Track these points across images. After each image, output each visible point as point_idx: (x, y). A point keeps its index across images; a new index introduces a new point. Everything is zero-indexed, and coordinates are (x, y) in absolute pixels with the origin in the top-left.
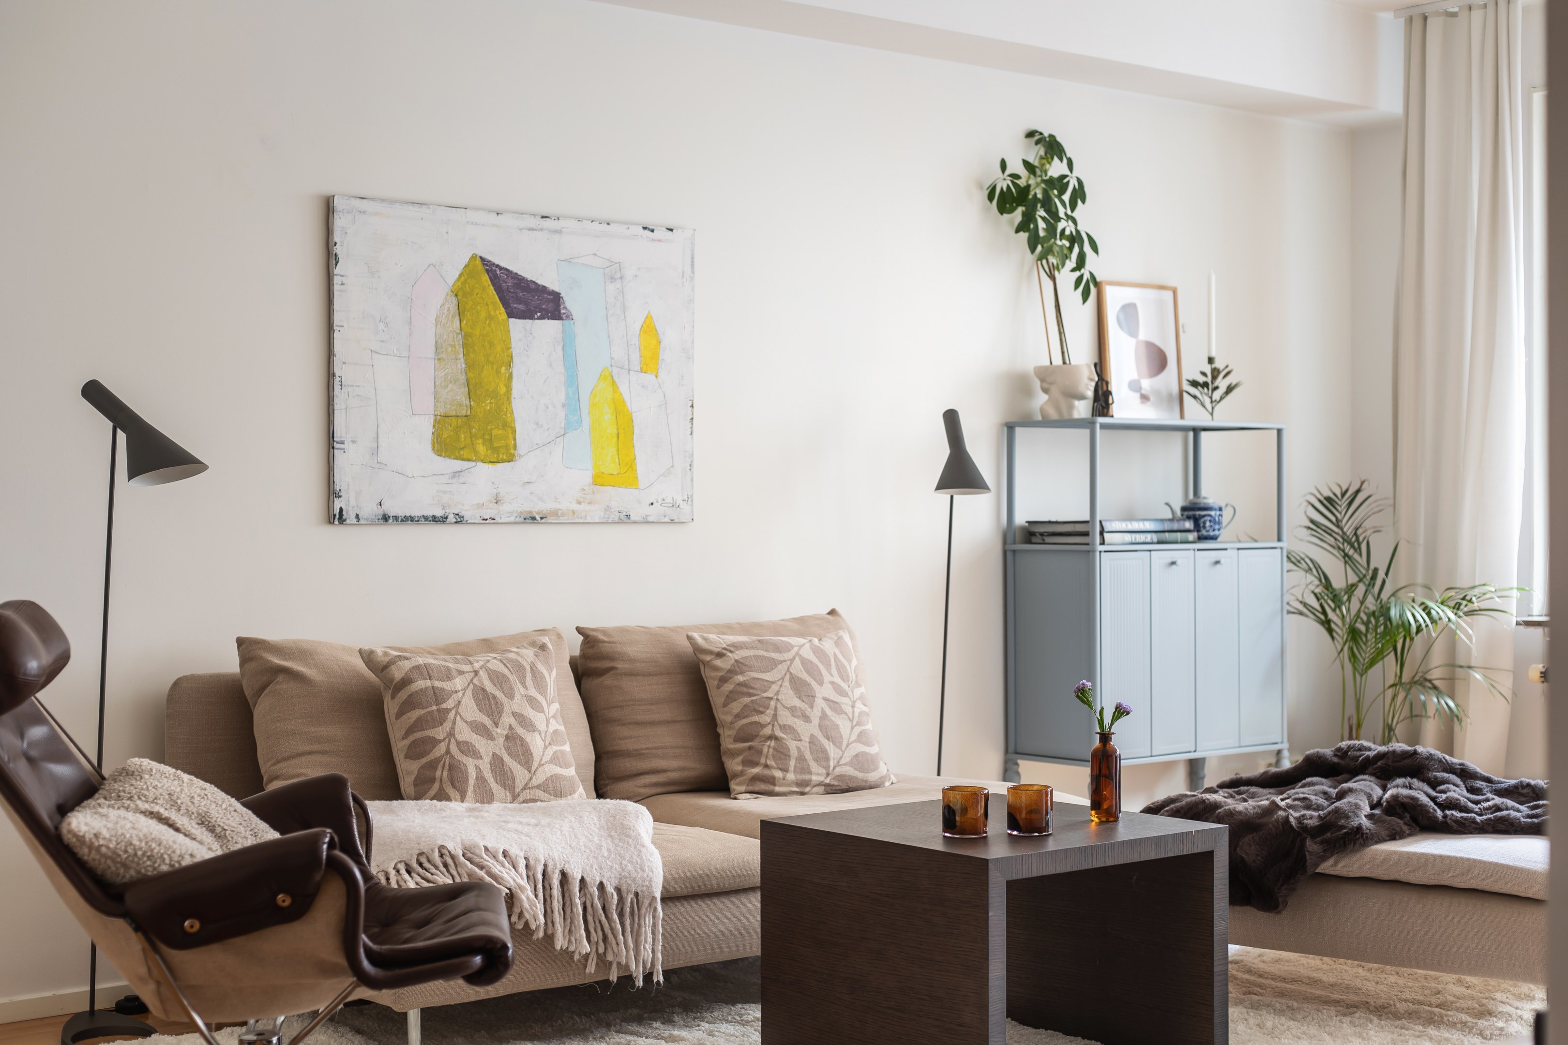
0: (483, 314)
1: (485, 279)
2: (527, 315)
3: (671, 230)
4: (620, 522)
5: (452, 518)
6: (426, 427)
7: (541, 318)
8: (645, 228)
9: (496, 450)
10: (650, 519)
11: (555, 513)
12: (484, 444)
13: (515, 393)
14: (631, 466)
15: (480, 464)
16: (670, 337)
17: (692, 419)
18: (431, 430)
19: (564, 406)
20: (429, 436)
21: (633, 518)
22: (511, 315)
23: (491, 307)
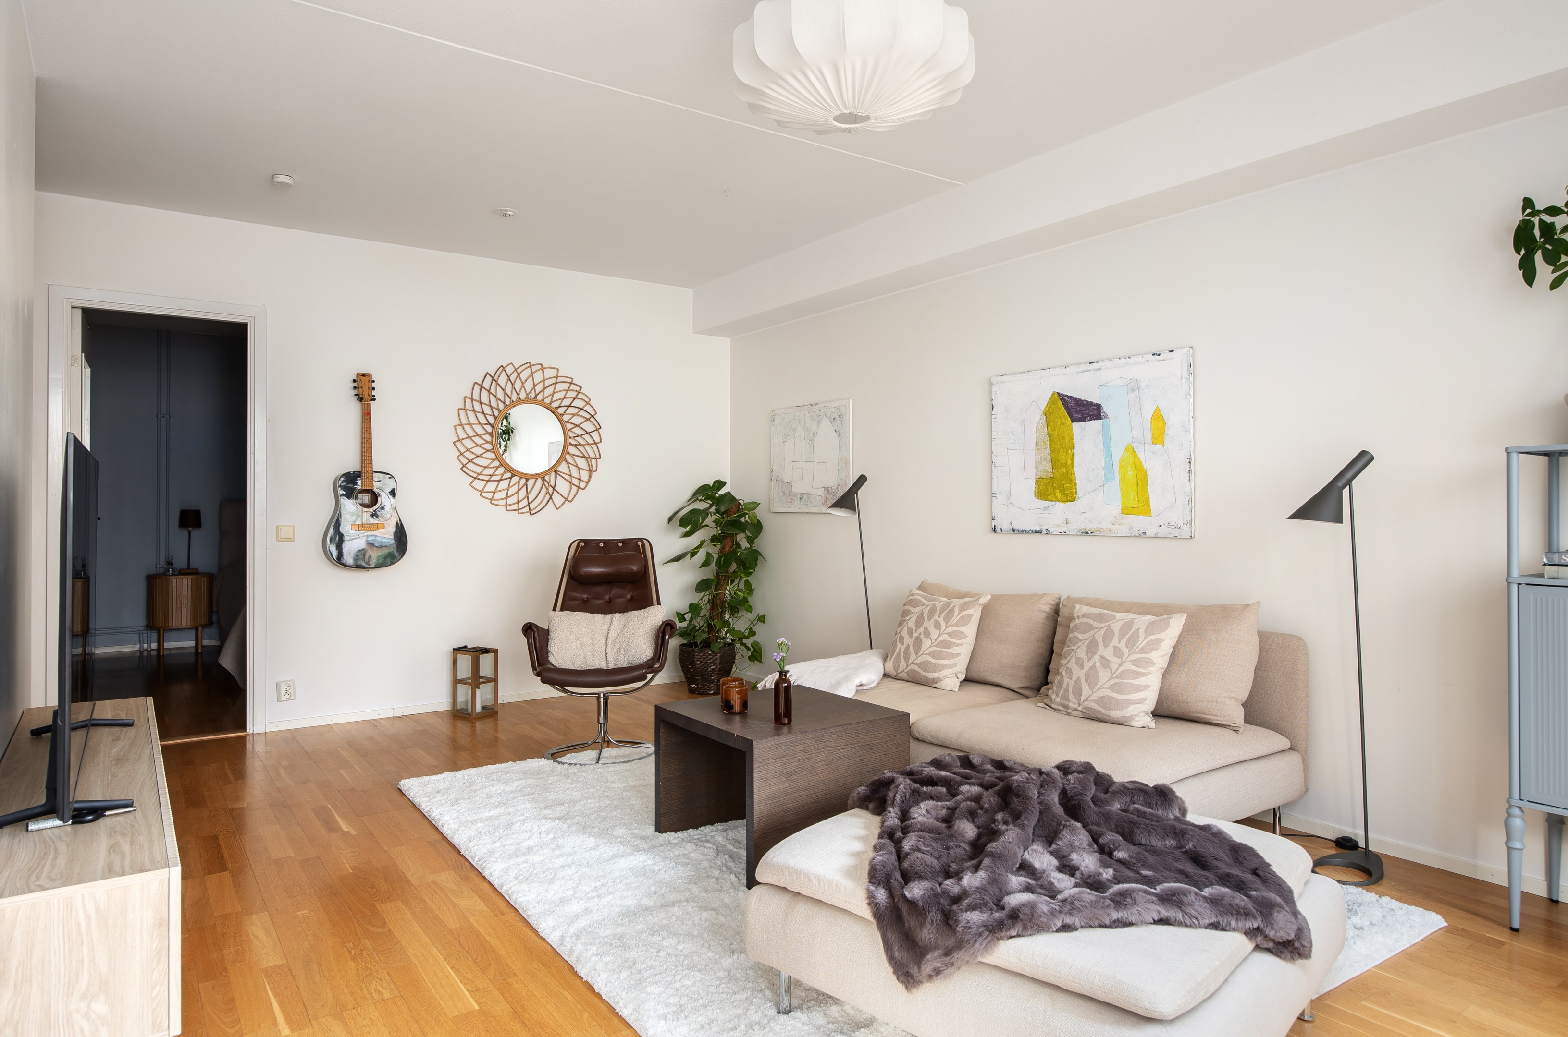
0: (1059, 423)
1: (1060, 403)
2: (1082, 419)
3: (1173, 351)
4: (1139, 536)
5: (1044, 532)
6: (1031, 484)
7: (1090, 420)
8: (1153, 355)
9: (1066, 495)
10: (1159, 535)
11: (1099, 530)
12: (1060, 492)
13: (1076, 463)
14: (1147, 502)
15: (1058, 503)
16: (1173, 420)
17: (1190, 471)
18: (1034, 486)
19: (1103, 468)
20: (1034, 489)
21: (1147, 535)
22: (1073, 421)
23: (1063, 418)
